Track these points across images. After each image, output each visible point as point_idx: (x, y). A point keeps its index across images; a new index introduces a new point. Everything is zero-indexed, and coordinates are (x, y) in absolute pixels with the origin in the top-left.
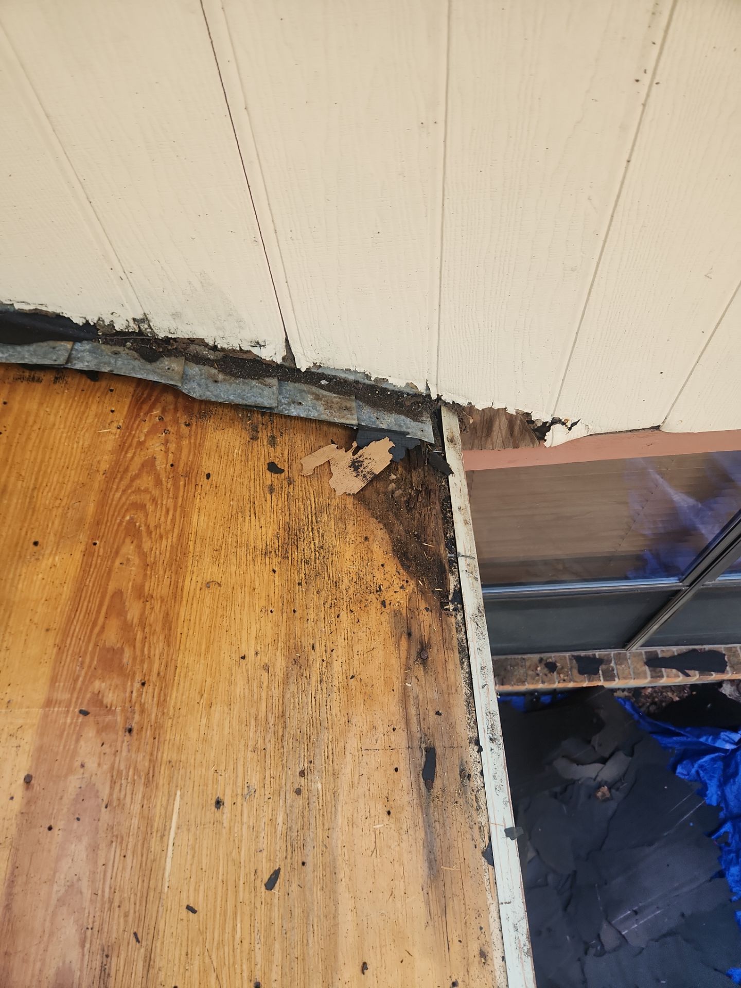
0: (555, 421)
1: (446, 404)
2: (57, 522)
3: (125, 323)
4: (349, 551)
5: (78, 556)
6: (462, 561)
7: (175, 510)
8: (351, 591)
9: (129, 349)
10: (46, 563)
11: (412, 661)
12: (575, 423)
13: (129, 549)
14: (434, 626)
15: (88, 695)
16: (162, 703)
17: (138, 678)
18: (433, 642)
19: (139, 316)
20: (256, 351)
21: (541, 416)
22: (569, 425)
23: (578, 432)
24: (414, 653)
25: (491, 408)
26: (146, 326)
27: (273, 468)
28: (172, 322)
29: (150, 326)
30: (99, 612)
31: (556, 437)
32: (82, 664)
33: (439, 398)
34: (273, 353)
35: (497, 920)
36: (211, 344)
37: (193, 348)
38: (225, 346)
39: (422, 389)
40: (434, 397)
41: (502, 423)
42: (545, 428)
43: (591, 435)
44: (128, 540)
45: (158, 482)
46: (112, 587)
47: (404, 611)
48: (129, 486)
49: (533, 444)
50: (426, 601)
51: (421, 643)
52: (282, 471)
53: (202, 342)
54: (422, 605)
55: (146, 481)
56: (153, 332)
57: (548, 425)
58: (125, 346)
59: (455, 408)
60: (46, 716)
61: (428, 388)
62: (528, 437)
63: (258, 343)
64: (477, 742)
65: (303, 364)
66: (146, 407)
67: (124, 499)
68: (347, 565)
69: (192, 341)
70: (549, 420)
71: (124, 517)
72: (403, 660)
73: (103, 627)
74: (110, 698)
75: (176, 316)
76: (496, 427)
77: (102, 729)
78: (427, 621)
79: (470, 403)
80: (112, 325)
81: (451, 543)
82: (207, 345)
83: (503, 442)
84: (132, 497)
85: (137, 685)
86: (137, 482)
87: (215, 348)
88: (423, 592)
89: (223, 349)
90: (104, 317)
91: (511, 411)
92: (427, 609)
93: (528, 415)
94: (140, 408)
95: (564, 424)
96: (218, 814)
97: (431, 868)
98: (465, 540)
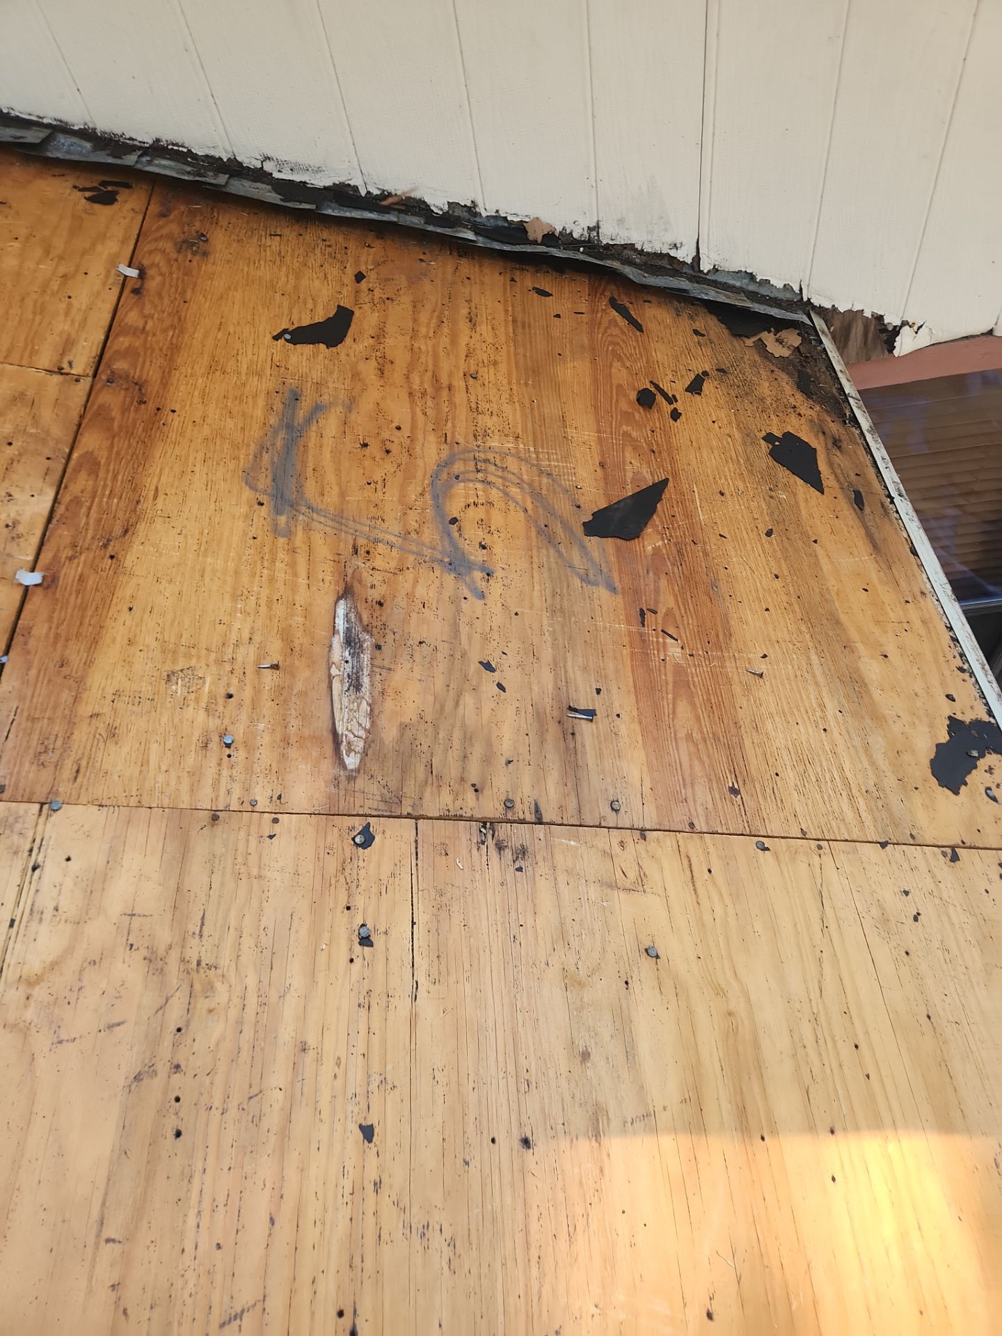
0: (904, 323)
1: (814, 307)
2: (568, 346)
3: (580, 231)
4: (766, 384)
5: (588, 364)
6: (851, 400)
7: (639, 347)
8: (774, 405)
9: (582, 253)
10: (570, 365)
11: (829, 447)
12: (921, 327)
13: (616, 364)
14: (840, 431)
15: (621, 432)
16: (669, 442)
17: (648, 428)
18: (843, 438)
19: (592, 224)
20: (673, 253)
21: (892, 319)
22: (915, 328)
23: (923, 340)
24: (830, 446)
25: (850, 311)
26: (595, 234)
27: (696, 332)
28: (616, 227)
29: (598, 236)
30: (611, 392)
31: (905, 344)
32: (612, 416)
33: (809, 299)
34: (685, 255)
35: (928, 583)
36: (640, 248)
37: (627, 252)
38: (650, 250)
39: (796, 289)
40: (805, 299)
41: (858, 330)
42: (896, 331)
43: (933, 344)
44: (615, 359)
45: (623, 333)
46: (615, 382)
47: (816, 420)
48: (605, 332)
49: (883, 354)
50: (830, 416)
51: (834, 438)
52: (703, 335)
53: (632, 246)
54: (829, 419)
55: (615, 331)
56: (599, 240)
57: (897, 329)
58: (579, 251)
59: (821, 311)
60: (599, 438)
61: (801, 290)
62: (879, 347)
63: (675, 245)
64: (889, 496)
65: (705, 266)
66: (600, 291)
67: (604, 339)
68: (767, 392)
69: (625, 246)
70: (899, 323)
71: (608, 348)
72: (823, 445)
73: (617, 401)
74: (634, 434)
75: (621, 221)
76: (852, 335)
77: (635, 448)
78: (834, 428)
79: (833, 306)
80: (571, 234)
81: (841, 389)
82: (636, 250)
83: (857, 354)
84: (609, 338)
85: (649, 432)
86: (609, 331)
87: (641, 252)
88: (827, 411)
89: (648, 254)
90: (567, 226)
91: (868, 314)
92: (833, 422)
93: (880, 318)
94: (596, 292)
95: (910, 327)
96: (723, 498)
97: (874, 547)
98: (848, 388)
